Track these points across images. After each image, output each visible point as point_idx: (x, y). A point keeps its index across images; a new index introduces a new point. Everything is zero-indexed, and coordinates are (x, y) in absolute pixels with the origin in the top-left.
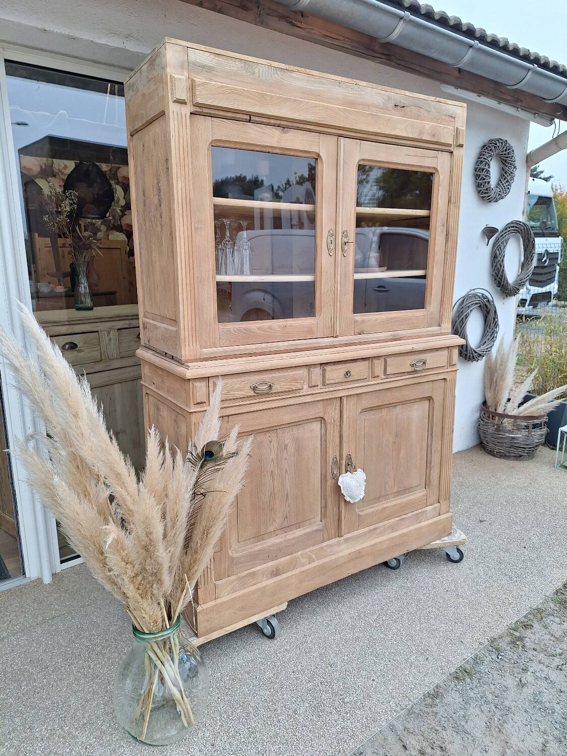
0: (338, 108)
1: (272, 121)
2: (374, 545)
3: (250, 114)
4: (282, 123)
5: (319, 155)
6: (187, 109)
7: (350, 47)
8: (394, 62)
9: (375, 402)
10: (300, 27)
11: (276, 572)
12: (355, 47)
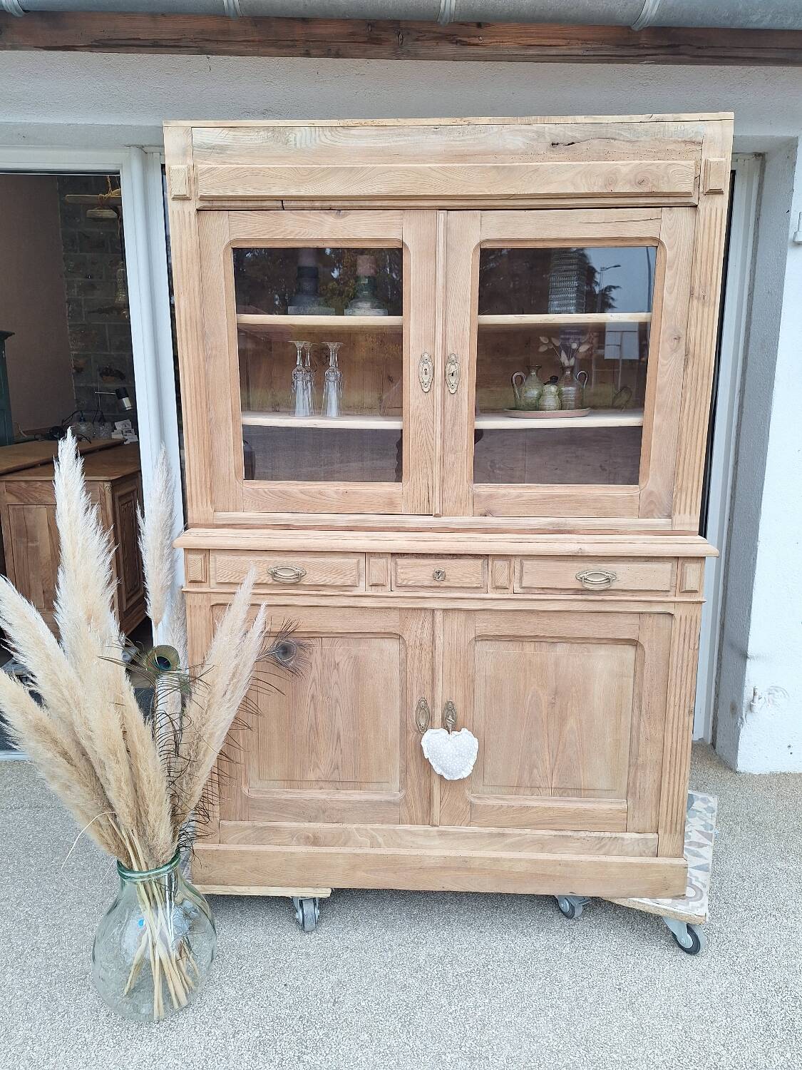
0: (430, 168)
2: (496, 860)
3: (281, 199)
5: (402, 243)
6: (191, 207)
7: (580, 52)
9: (506, 629)
10: (474, 45)
11: (315, 841)
12: (594, 49)
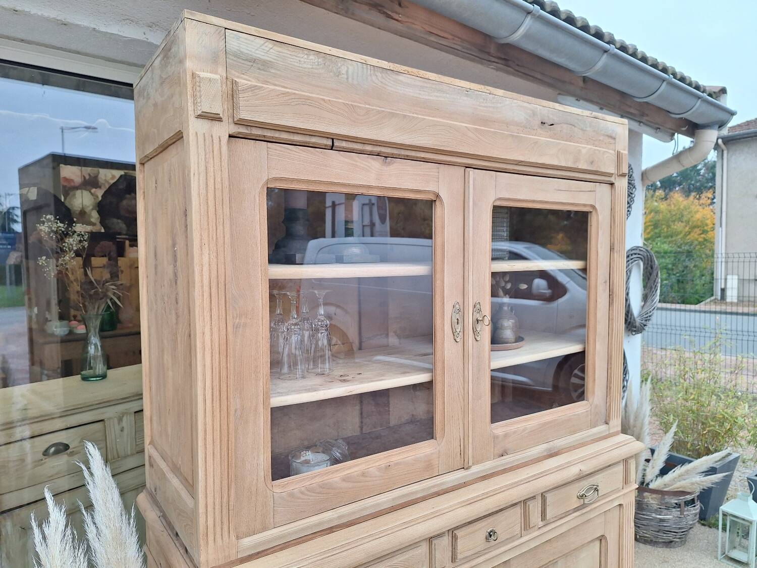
0: (466, 127)
1: (369, 148)
3: (333, 138)
4: (383, 150)
5: (438, 196)
6: (223, 130)
8: (513, 68)
10: (396, 20)
